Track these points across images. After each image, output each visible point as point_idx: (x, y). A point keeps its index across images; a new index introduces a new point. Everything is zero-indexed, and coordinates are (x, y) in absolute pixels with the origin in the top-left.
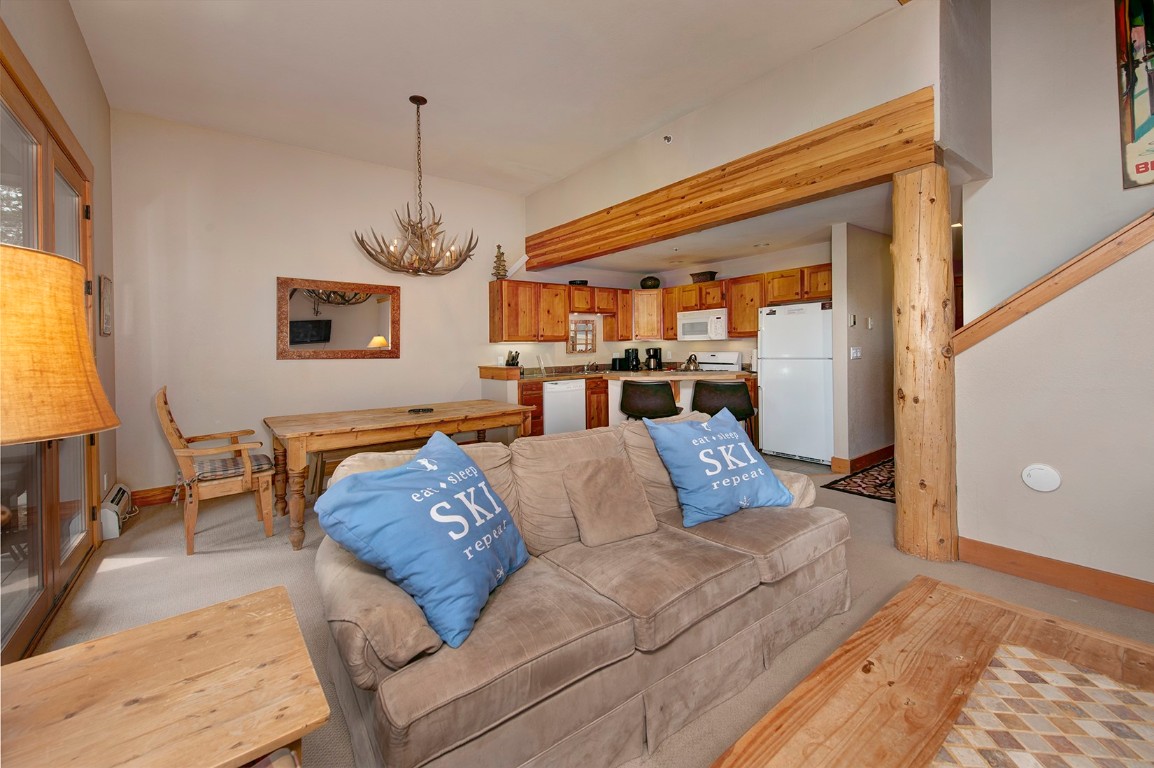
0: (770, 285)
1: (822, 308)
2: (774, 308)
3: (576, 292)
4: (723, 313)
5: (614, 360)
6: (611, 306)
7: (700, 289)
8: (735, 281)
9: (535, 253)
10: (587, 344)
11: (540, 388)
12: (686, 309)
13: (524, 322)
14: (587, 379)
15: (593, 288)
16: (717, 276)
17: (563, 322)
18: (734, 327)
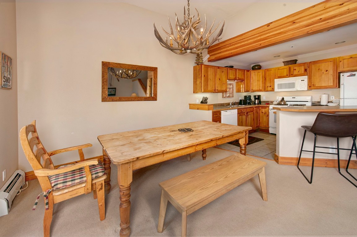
0: (341, 63)
3: (230, 71)
4: (306, 78)
6: (243, 77)
7: (290, 68)
9: (213, 53)
11: (220, 114)
12: (280, 77)
13: (210, 83)
14: (238, 109)
15: (236, 69)
16: (297, 62)
17: (225, 84)
18: (312, 84)
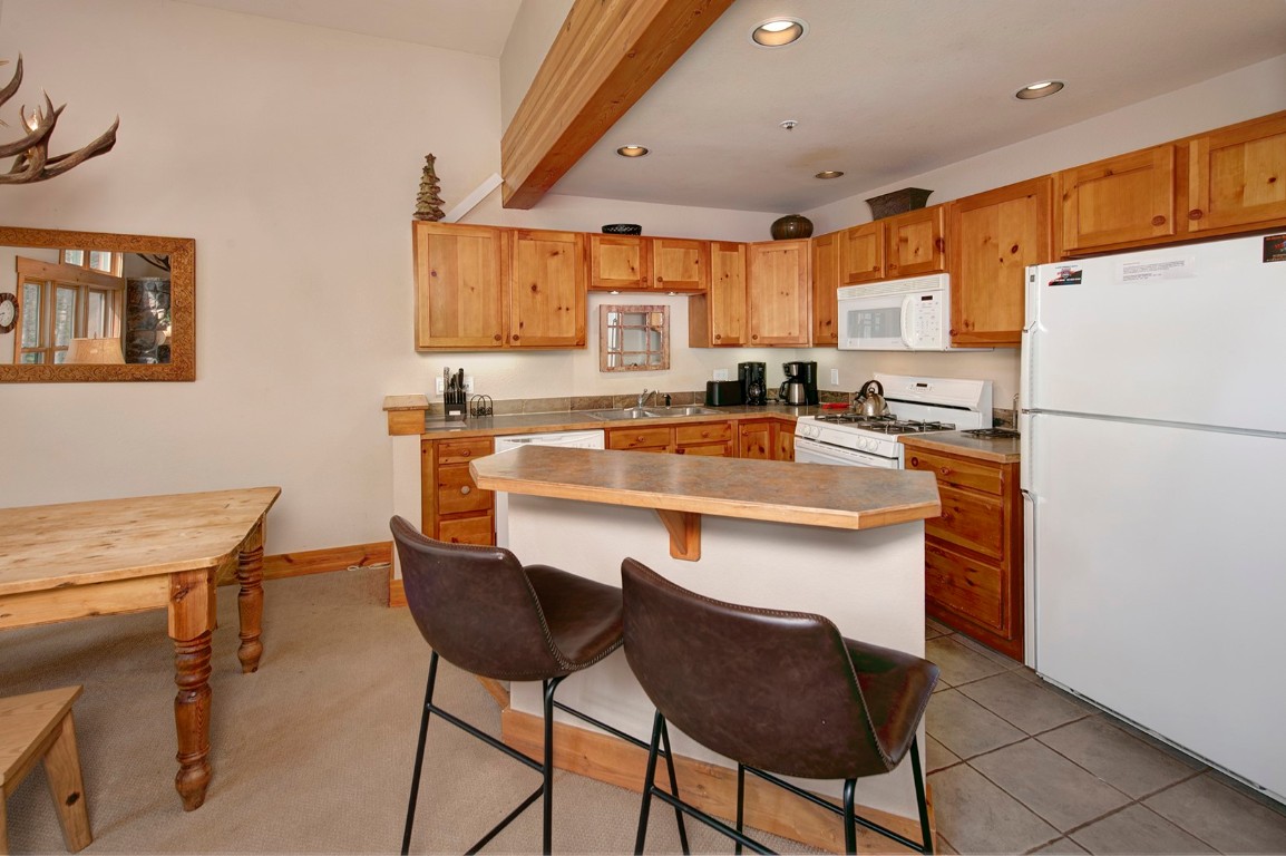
0: (1068, 205)
1: (1268, 257)
2: (1074, 266)
3: (609, 249)
4: (940, 285)
5: (711, 385)
6: (697, 279)
7: (887, 230)
8: (970, 204)
10: (648, 353)
12: (856, 279)
14: (609, 430)
16: (928, 199)
17: (572, 312)
18: (964, 317)
